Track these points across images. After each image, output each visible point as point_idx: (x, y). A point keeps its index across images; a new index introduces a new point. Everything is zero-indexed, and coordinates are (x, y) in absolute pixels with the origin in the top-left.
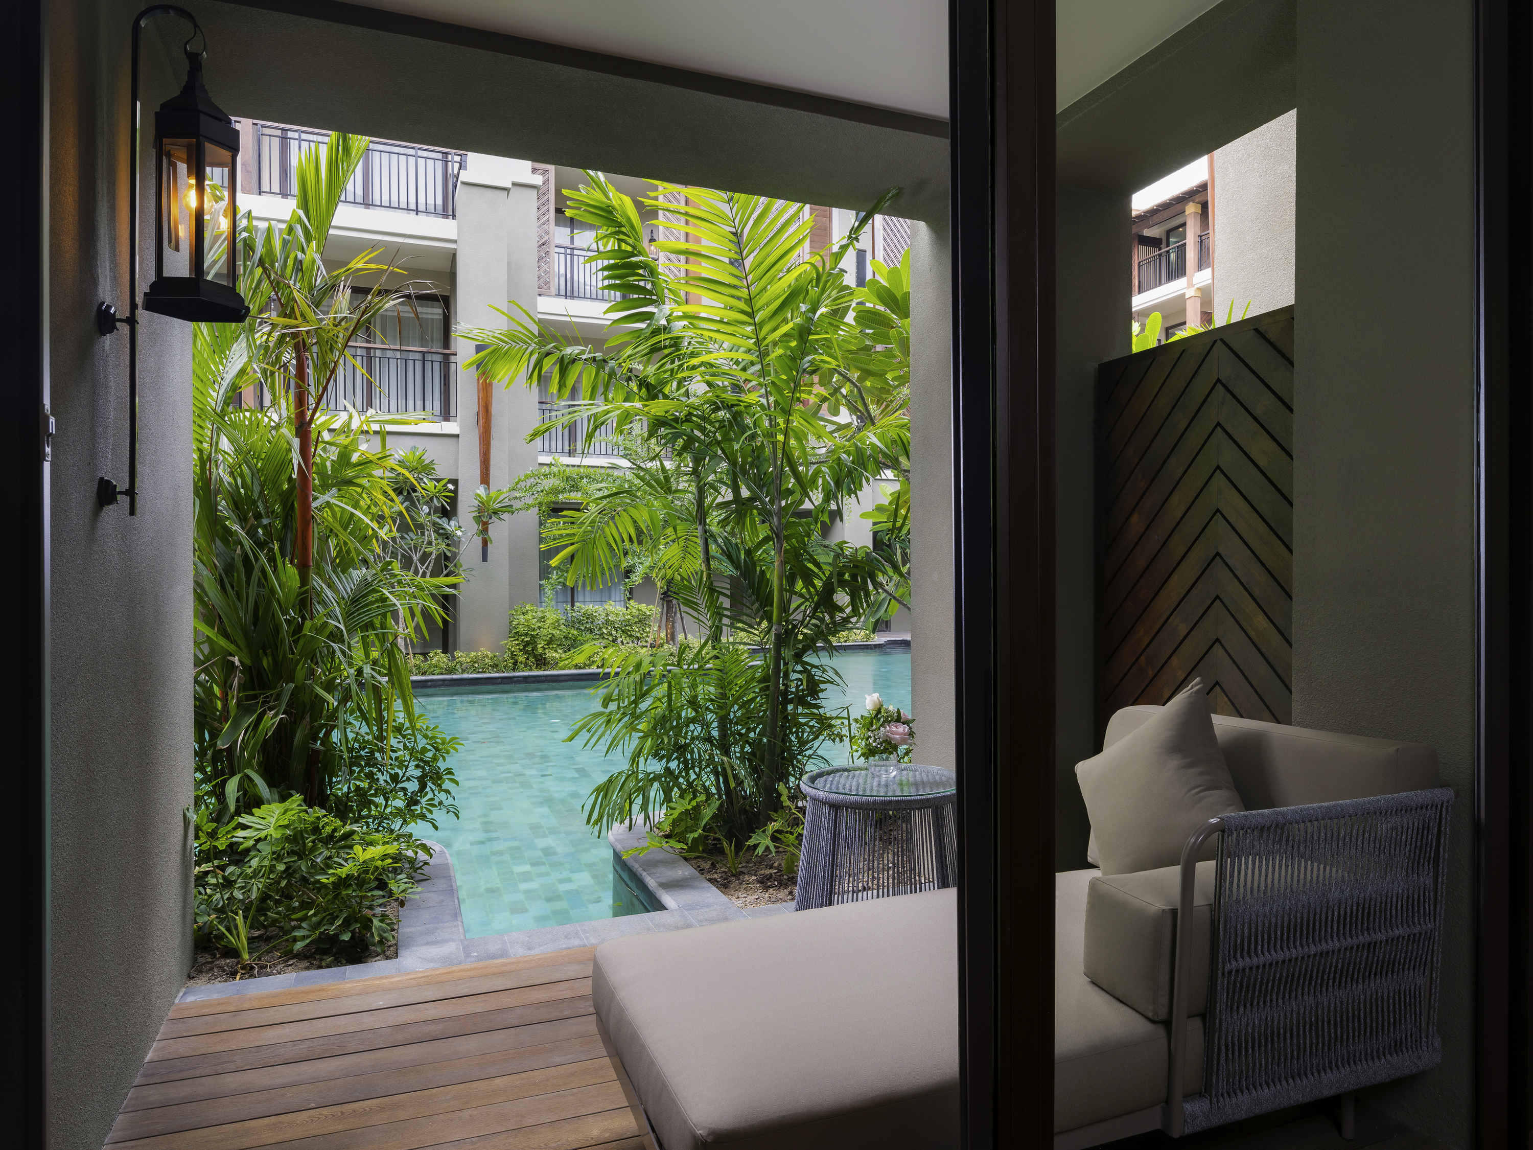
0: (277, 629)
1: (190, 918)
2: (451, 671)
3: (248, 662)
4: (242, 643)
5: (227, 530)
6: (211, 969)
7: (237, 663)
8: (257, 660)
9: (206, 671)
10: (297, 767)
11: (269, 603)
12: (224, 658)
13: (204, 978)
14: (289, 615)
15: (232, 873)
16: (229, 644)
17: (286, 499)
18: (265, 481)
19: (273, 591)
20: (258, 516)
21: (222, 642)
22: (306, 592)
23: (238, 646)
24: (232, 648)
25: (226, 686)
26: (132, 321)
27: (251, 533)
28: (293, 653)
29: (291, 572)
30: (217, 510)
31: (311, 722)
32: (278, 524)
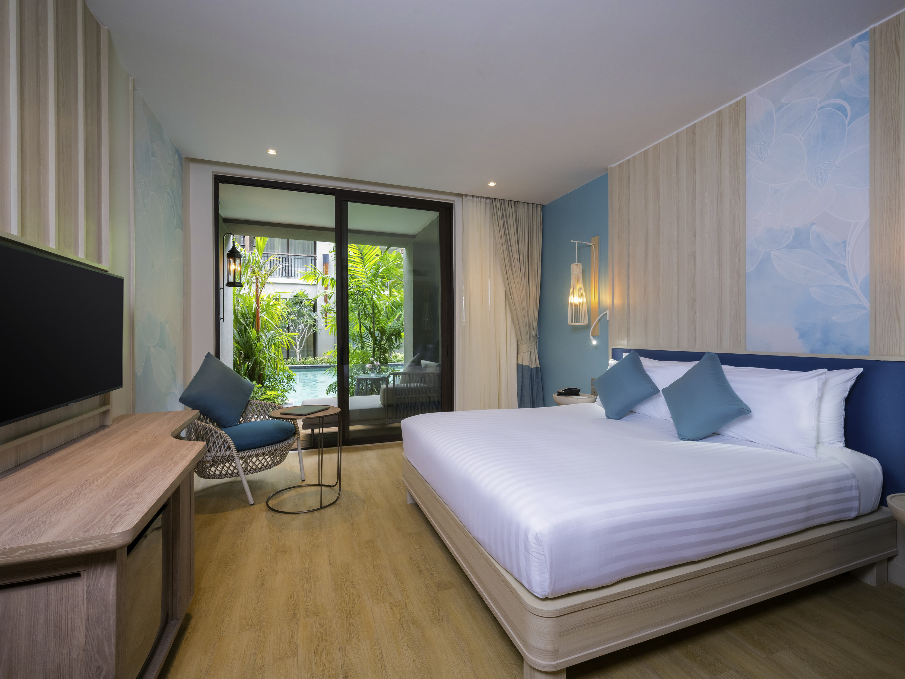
0: (252, 345)
2: (313, 363)
3: (245, 352)
5: (240, 321)
7: (242, 352)
8: (247, 351)
9: (235, 354)
11: (250, 340)
12: (240, 351)
14: (254, 341)
16: (241, 348)
17: (254, 314)
18: (249, 310)
19: (250, 337)
20: (247, 318)
21: (239, 348)
22: (259, 336)
23: (243, 349)
25: (240, 358)
26: (224, 289)
27: (246, 322)
28: (255, 350)
29: (254, 332)
30: (238, 316)
31: (260, 366)
32: (252, 320)
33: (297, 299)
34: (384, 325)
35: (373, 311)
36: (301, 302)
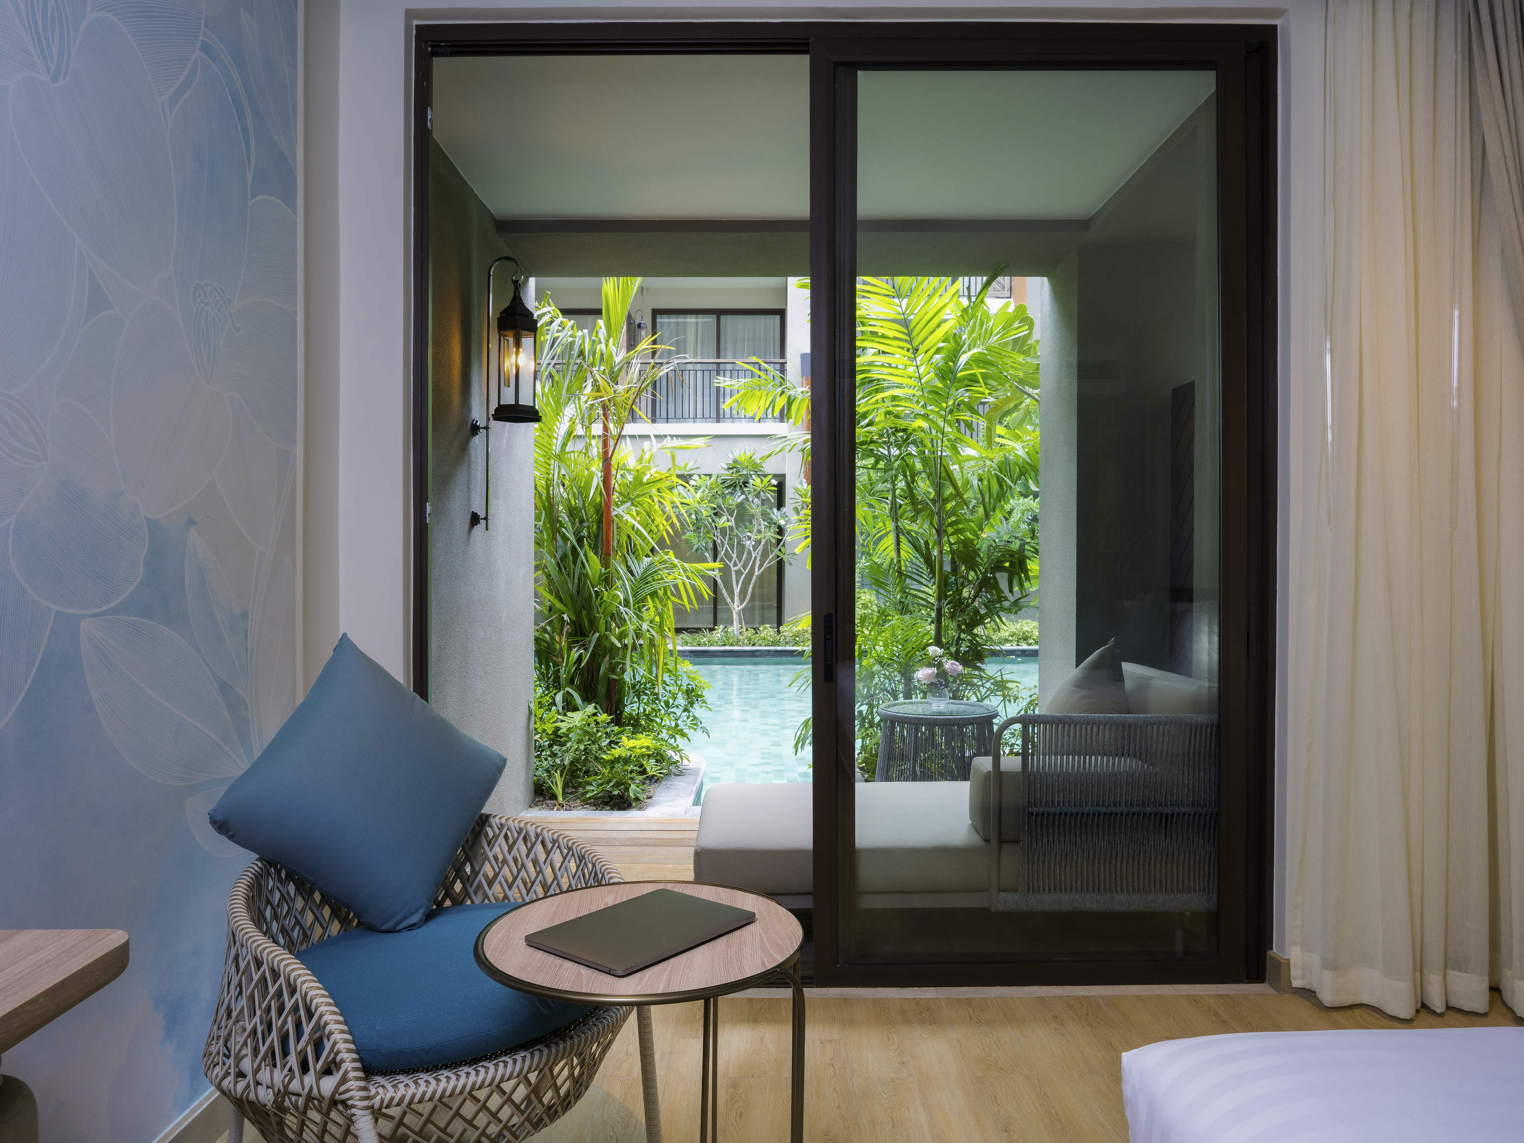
0: (591, 598)
1: (531, 772)
3: (574, 618)
4: (570, 605)
5: (562, 530)
6: (542, 804)
7: (567, 619)
8: (579, 616)
9: (550, 623)
10: (602, 689)
11: (585, 584)
12: (560, 615)
13: (537, 808)
14: (597, 587)
15: (556, 750)
16: (562, 606)
17: (598, 508)
19: (587, 576)
20: (581, 520)
21: (558, 605)
22: (609, 572)
23: (568, 608)
24: (564, 608)
25: (561, 634)
26: (487, 428)
27: (577, 533)
28: (599, 613)
29: (594, 559)
30: (559, 517)
31: (610, 660)
32: (593, 527)
33: (734, 475)
34: (971, 537)
35: (939, 492)
36: (745, 483)
